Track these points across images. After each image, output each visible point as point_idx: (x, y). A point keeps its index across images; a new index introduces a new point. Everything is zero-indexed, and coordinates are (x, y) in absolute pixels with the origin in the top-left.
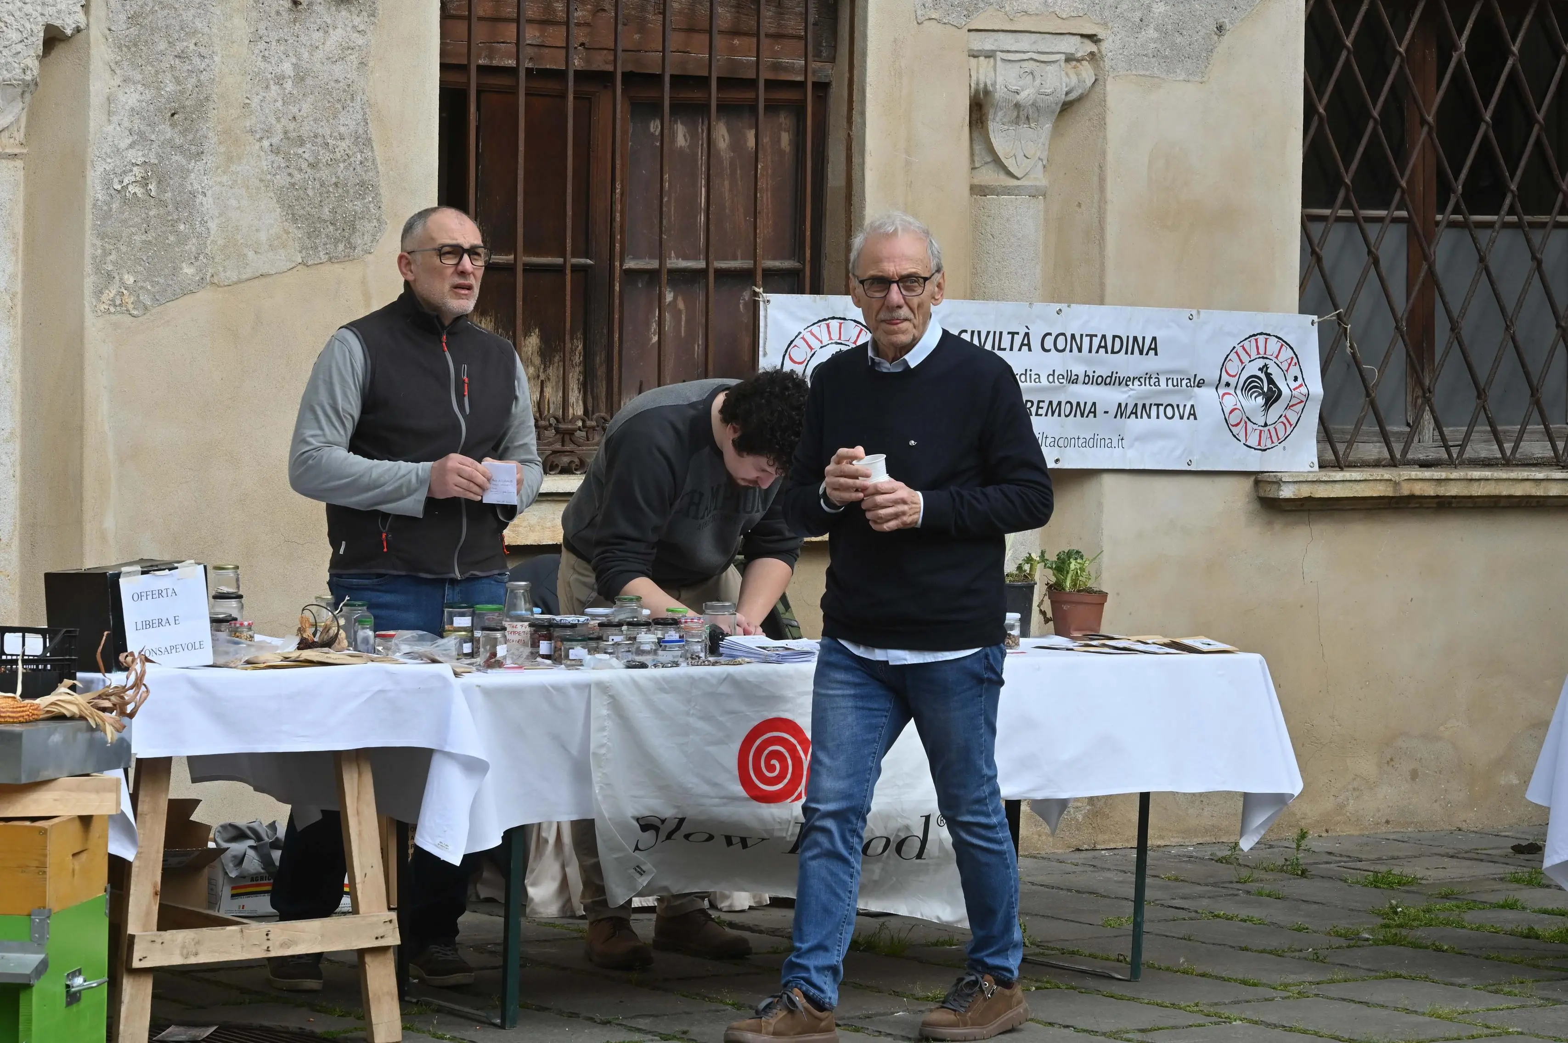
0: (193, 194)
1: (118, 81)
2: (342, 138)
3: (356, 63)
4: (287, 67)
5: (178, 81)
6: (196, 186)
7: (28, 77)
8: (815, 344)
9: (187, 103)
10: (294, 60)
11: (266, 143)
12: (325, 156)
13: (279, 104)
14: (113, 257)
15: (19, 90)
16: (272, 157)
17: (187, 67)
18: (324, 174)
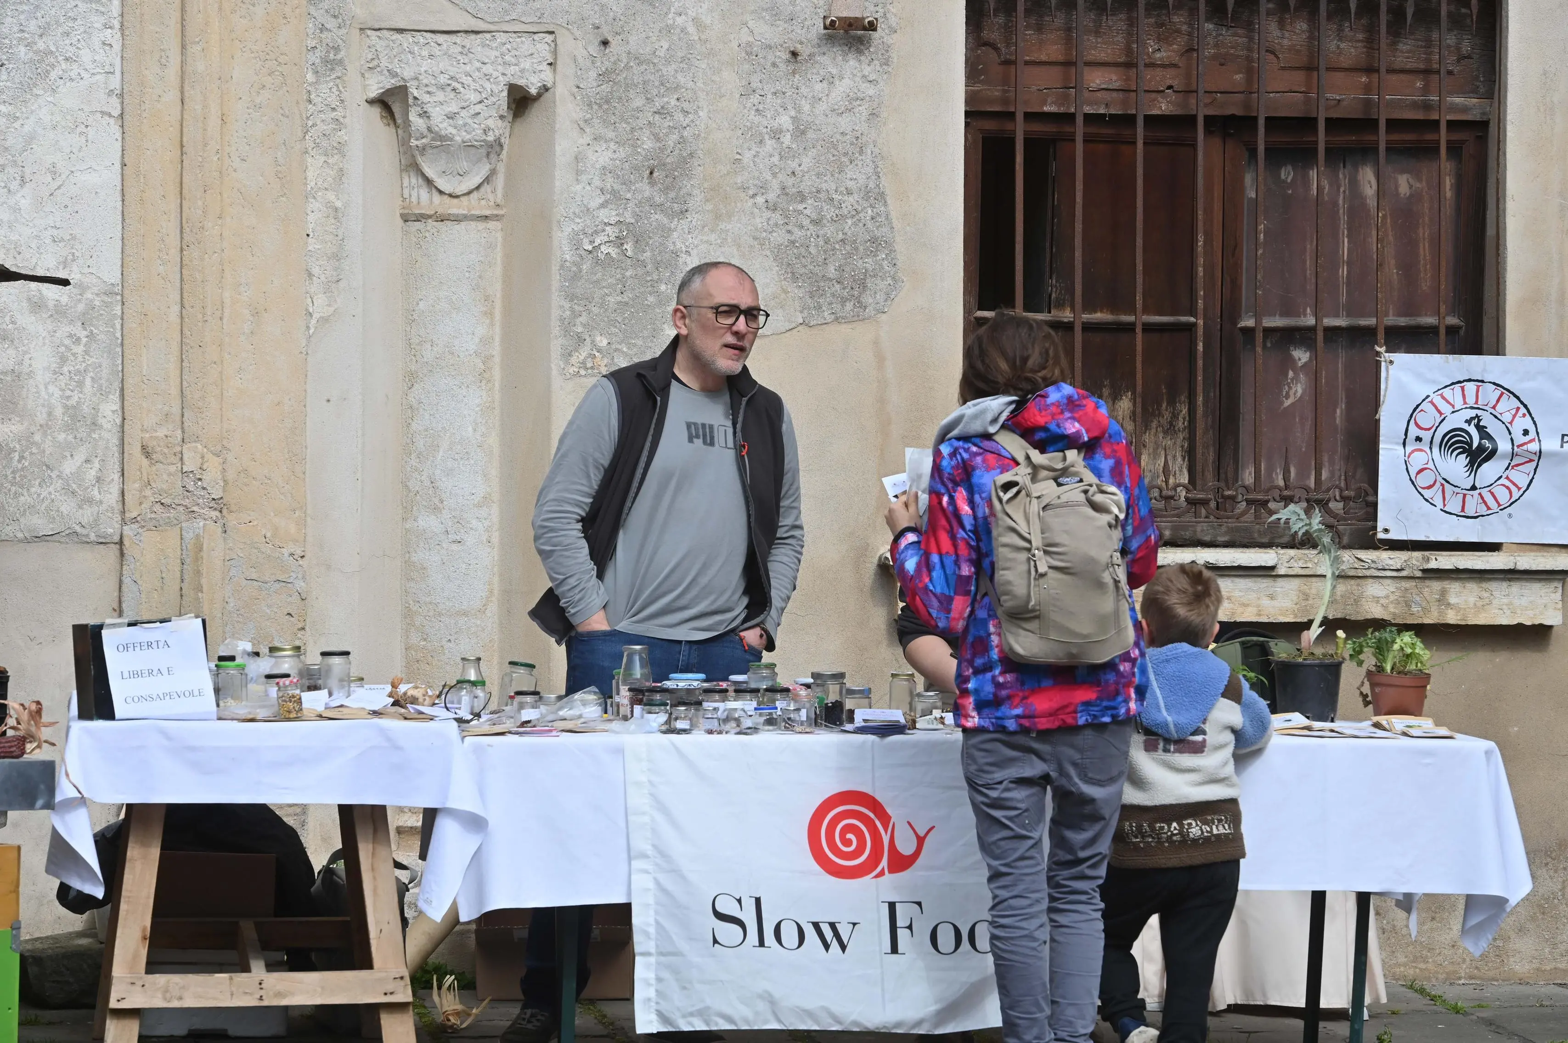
0: (676, 254)
1: (587, 139)
2: (849, 193)
3: (865, 114)
4: (785, 121)
5: (657, 138)
6: (679, 245)
7: (491, 138)
8: (1446, 409)
9: (668, 160)
10: (793, 113)
11: (760, 200)
12: (829, 212)
13: (776, 159)
14: (583, 319)
15: (483, 151)
16: (768, 214)
17: (667, 124)
18: (829, 230)
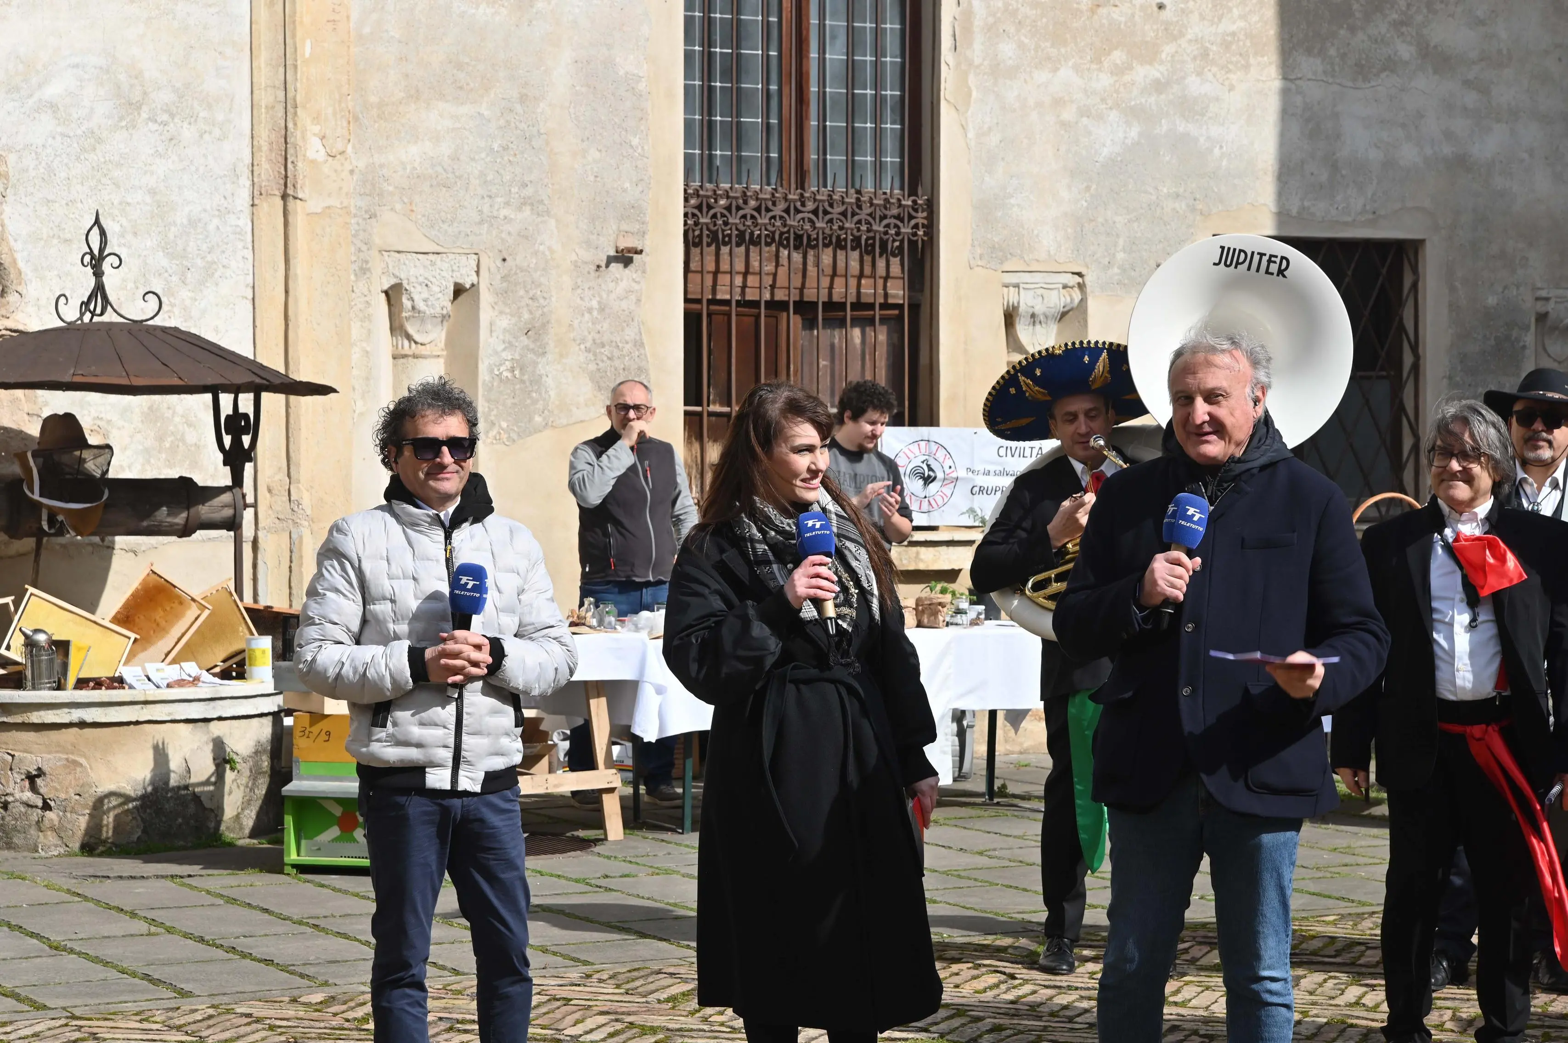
0: (541, 376)
1: (496, 313)
2: (627, 343)
3: (634, 300)
4: (594, 303)
5: (531, 312)
6: (543, 372)
7: (445, 312)
8: (911, 455)
9: (537, 325)
10: (598, 299)
11: (582, 347)
12: (616, 353)
13: (590, 324)
14: (495, 412)
15: (440, 319)
16: (586, 354)
17: (536, 304)
18: (617, 363)
